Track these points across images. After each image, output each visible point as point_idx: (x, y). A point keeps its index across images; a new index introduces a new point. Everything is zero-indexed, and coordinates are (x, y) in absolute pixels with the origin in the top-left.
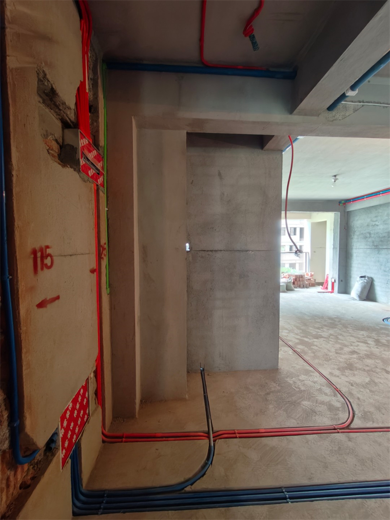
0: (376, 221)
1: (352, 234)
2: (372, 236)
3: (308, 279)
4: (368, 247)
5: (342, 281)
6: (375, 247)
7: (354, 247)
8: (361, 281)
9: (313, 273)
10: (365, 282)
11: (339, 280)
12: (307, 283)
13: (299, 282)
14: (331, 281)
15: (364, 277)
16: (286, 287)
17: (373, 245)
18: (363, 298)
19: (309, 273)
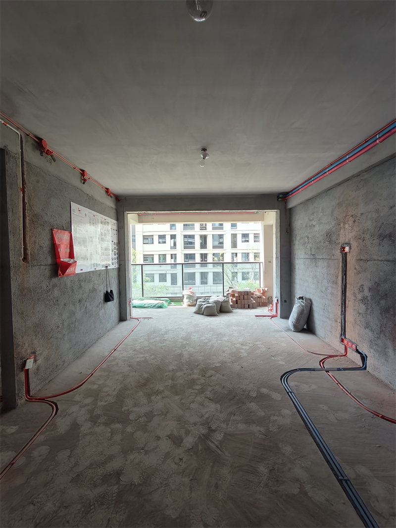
0: (313, 220)
1: (294, 239)
2: (310, 240)
3: (258, 297)
4: (307, 257)
5: (285, 301)
6: (312, 257)
7: (296, 257)
8: (299, 304)
9: (266, 289)
10: (303, 306)
11: (281, 301)
12: (255, 302)
13: (244, 300)
14: (275, 301)
15: (301, 298)
16: (219, 308)
17: (311, 254)
18: (301, 328)
19: (261, 289)
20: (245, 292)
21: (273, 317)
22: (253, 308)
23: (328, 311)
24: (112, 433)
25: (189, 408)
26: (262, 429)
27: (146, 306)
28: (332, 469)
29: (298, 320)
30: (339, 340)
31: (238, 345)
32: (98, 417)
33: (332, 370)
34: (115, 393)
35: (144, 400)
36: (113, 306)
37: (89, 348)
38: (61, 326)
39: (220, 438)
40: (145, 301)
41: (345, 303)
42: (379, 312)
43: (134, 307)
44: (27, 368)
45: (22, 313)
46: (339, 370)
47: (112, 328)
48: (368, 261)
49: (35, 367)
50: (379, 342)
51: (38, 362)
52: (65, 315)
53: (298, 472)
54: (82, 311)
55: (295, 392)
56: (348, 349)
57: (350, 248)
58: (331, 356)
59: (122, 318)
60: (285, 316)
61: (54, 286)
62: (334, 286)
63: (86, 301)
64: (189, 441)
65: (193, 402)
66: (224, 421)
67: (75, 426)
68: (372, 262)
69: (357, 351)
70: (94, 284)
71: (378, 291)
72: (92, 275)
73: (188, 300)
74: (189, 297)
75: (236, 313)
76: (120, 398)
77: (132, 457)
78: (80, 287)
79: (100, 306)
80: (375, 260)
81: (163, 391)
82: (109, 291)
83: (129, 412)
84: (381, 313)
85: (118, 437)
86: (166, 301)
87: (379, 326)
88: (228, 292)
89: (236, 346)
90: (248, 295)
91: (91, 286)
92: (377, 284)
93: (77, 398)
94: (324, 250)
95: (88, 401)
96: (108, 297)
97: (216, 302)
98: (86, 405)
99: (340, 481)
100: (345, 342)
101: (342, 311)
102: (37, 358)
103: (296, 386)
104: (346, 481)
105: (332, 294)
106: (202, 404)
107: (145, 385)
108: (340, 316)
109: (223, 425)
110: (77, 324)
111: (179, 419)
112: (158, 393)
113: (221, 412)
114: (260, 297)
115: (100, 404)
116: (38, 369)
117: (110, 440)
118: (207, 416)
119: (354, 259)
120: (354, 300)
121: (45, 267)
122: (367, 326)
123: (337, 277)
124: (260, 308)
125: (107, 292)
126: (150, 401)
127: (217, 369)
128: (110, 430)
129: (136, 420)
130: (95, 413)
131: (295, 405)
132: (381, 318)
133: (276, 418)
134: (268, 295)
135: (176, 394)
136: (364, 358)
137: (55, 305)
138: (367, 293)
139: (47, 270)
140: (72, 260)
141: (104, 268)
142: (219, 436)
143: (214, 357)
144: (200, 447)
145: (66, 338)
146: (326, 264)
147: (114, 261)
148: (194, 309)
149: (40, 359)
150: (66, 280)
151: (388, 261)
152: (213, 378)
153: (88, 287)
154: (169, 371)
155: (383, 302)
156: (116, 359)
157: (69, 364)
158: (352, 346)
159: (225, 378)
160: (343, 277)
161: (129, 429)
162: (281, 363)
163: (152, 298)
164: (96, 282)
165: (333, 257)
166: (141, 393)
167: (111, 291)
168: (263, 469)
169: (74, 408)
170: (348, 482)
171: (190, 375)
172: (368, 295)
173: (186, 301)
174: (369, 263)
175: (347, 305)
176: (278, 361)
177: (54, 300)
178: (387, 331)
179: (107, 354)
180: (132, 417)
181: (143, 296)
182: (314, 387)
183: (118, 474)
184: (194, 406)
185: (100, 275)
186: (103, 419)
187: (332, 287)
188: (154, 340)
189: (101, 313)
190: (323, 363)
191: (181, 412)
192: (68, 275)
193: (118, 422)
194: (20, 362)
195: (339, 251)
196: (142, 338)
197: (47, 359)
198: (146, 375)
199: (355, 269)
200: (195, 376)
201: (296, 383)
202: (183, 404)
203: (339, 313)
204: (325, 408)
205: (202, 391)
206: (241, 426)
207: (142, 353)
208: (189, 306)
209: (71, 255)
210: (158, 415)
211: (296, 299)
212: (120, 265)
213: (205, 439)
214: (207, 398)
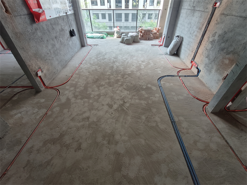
3: (155, 33)
4: (189, 8)
5: (169, 37)
6: (193, 8)
7: (183, 8)
8: (176, 40)
9: (160, 29)
10: (177, 41)
11: (167, 37)
12: (152, 36)
13: (147, 35)
14: (163, 37)
15: (178, 36)
16: (133, 40)
17: (193, 6)
18: (173, 53)
19: (157, 28)
20: (148, 30)
21: (160, 46)
22: (151, 40)
23: (190, 46)
24: (84, 102)
25: (116, 93)
26: (146, 102)
27: (95, 37)
28: (170, 118)
29: (173, 49)
30: (190, 61)
31: (140, 62)
32: (77, 96)
33: (182, 76)
34: (83, 85)
35: (96, 89)
36: (76, 39)
37: (68, 62)
38: (49, 53)
39: (128, 106)
40: (94, 34)
41: (201, 42)
42: (218, 50)
43: (89, 38)
44: (39, 75)
45: (23, 48)
46: (185, 76)
47: (78, 51)
48: (228, 15)
49: (43, 74)
50: (210, 66)
51: (44, 72)
52: (50, 47)
53: (157, 119)
54: (59, 43)
55: (163, 86)
56: (193, 66)
57: (220, 4)
58: (184, 69)
59: (83, 45)
60: (167, 46)
61: (36, 29)
62: (199, 31)
63: (59, 37)
64: (115, 106)
65: (117, 90)
66: (130, 99)
67: (68, 100)
68: (230, 17)
69: (197, 68)
70: (61, 26)
71: (224, 37)
72: (58, 20)
73: (117, 34)
74: (118, 32)
75: (142, 43)
76: (86, 88)
77: (93, 112)
78: (53, 29)
79: (69, 39)
80: (232, 15)
81: (105, 85)
82: (72, 30)
83: (90, 94)
84: (219, 51)
85: (86, 104)
86: (105, 34)
87: (214, 57)
88: (138, 30)
89: (139, 62)
90: (149, 32)
91: (60, 27)
92: (225, 33)
93: (67, 87)
94: (202, 4)
95: (72, 89)
96: (72, 34)
97: (132, 36)
98: (71, 91)
99: (172, 122)
100: (193, 63)
101: (198, 47)
102: (43, 70)
103: (164, 84)
104: (174, 122)
105: (196, 36)
106: (121, 91)
107: (96, 82)
108: (195, 49)
109: (130, 100)
110: (58, 51)
111: (112, 98)
112: (102, 86)
113: (129, 95)
114: (156, 33)
115: (77, 90)
116: (45, 75)
117: (84, 105)
118: (123, 96)
119: (220, 13)
120: (207, 41)
121: (24, 17)
122: (208, 57)
123: (203, 25)
124: (155, 40)
125: (70, 30)
126: (99, 89)
127: (129, 75)
128: (83, 101)
129: (93, 98)
130: (76, 94)
131: (161, 92)
132: (217, 54)
133: (152, 98)
134: (160, 32)
135: (110, 86)
136: (199, 71)
137: (41, 41)
138: (216, 38)
139: (27, 18)
140: (41, 10)
141: (65, 14)
142: (127, 105)
143: (129, 68)
144: (120, 109)
145: (54, 59)
146: (199, 15)
147: (70, 8)
148: (120, 40)
149: (45, 71)
150: (42, 24)
151: (241, 17)
152: (127, 79)
153: (58, 28)
154: (107, 75)
155: (223, 45)
156: (82, 69)
157: (60, 71)
158: (195, 65)
159: (132, 79)
160: (206, 25)
161: (91, 101)
162: (159, 72)
163: (97, 32)
164: (62, 24)
165: (206, 10)
166: (95, 86)
167: (73, 30)
168: (143, 117)
169: (67, 92)
170: (175, 122)
171: (117, 77)
172: (216, 39)
173: (115, 34)
174: (228, 17)
175: (202, 44)
176: (158, 71)
177: (40, 39)
178: (217, 61)
179: (77, 66)
180: (92, 96)
181: (92, 31)
182: (172, 84)
183: (88, 118)
184: (118, 92)
185: (63, 19)
186: (80, 97)
187: (198, 32)
188: (100, 58)
189: (70, 43)
190: (179, 73)
191: (112, 95)
192: (43, 21)
193: (86, 98)
194: (34, 73)
195: (212, 5)
196: (94, 57)
197: (48, 70)
198: (96, 77)
199: (217, 21)
200: (119, 78)
201: (164, 82)
202: (113, 91)
203: (196, 48)
204: (174, 94)
205: (122, 85)
206: (137, 101)
207: (94, 66)
208: (118, 37)
209: (39, 6)
210: (103, 95)
211: (175, 37)
212: (75, 11)
213: (121, 106)
214: (124, 88)
